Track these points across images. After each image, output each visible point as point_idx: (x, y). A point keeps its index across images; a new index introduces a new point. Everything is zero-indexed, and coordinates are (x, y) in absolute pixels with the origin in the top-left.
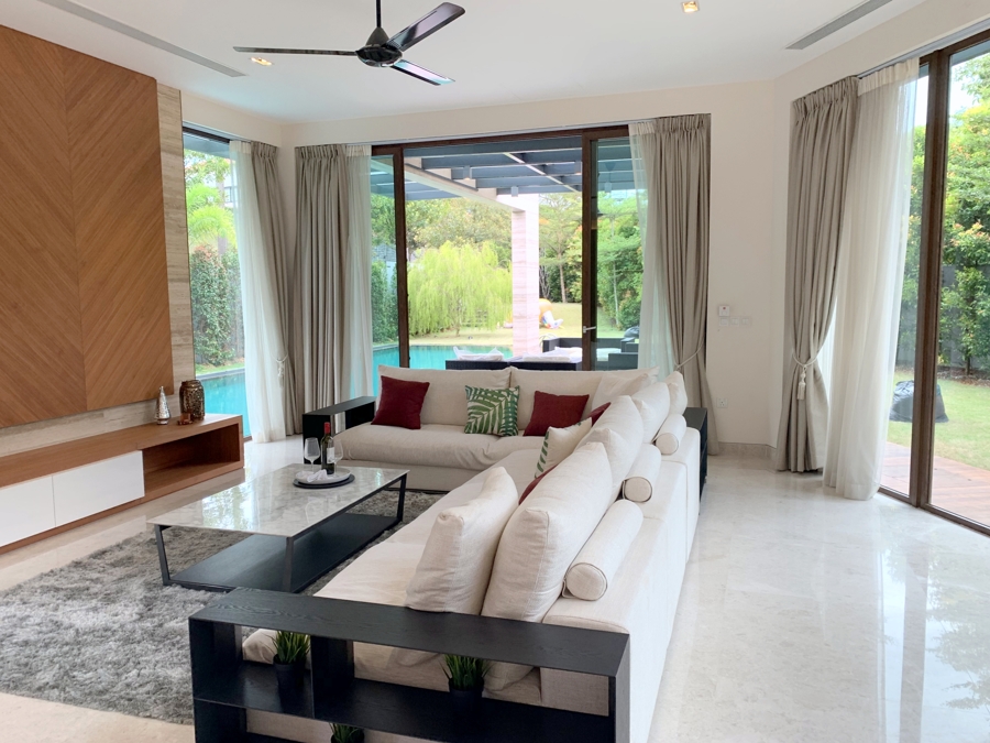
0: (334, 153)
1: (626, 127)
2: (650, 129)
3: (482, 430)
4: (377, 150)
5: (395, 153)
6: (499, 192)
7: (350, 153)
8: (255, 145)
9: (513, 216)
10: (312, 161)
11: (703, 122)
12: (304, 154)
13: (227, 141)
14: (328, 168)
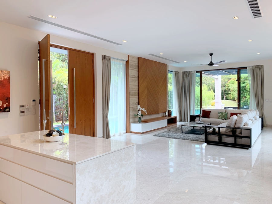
0: (189, 73)
1: (246, 67)
2: (251, 68)
3: (221, 119)
4: (197, 72)
5: (201, 72)
6: (213, 75)
7: (192, 72)
8: (176, 72)
9: (215, 79)
10: (185, 74)
11: (262, 67)
12: (183, 73)
13: (172, 72)
14: (188, 75)
